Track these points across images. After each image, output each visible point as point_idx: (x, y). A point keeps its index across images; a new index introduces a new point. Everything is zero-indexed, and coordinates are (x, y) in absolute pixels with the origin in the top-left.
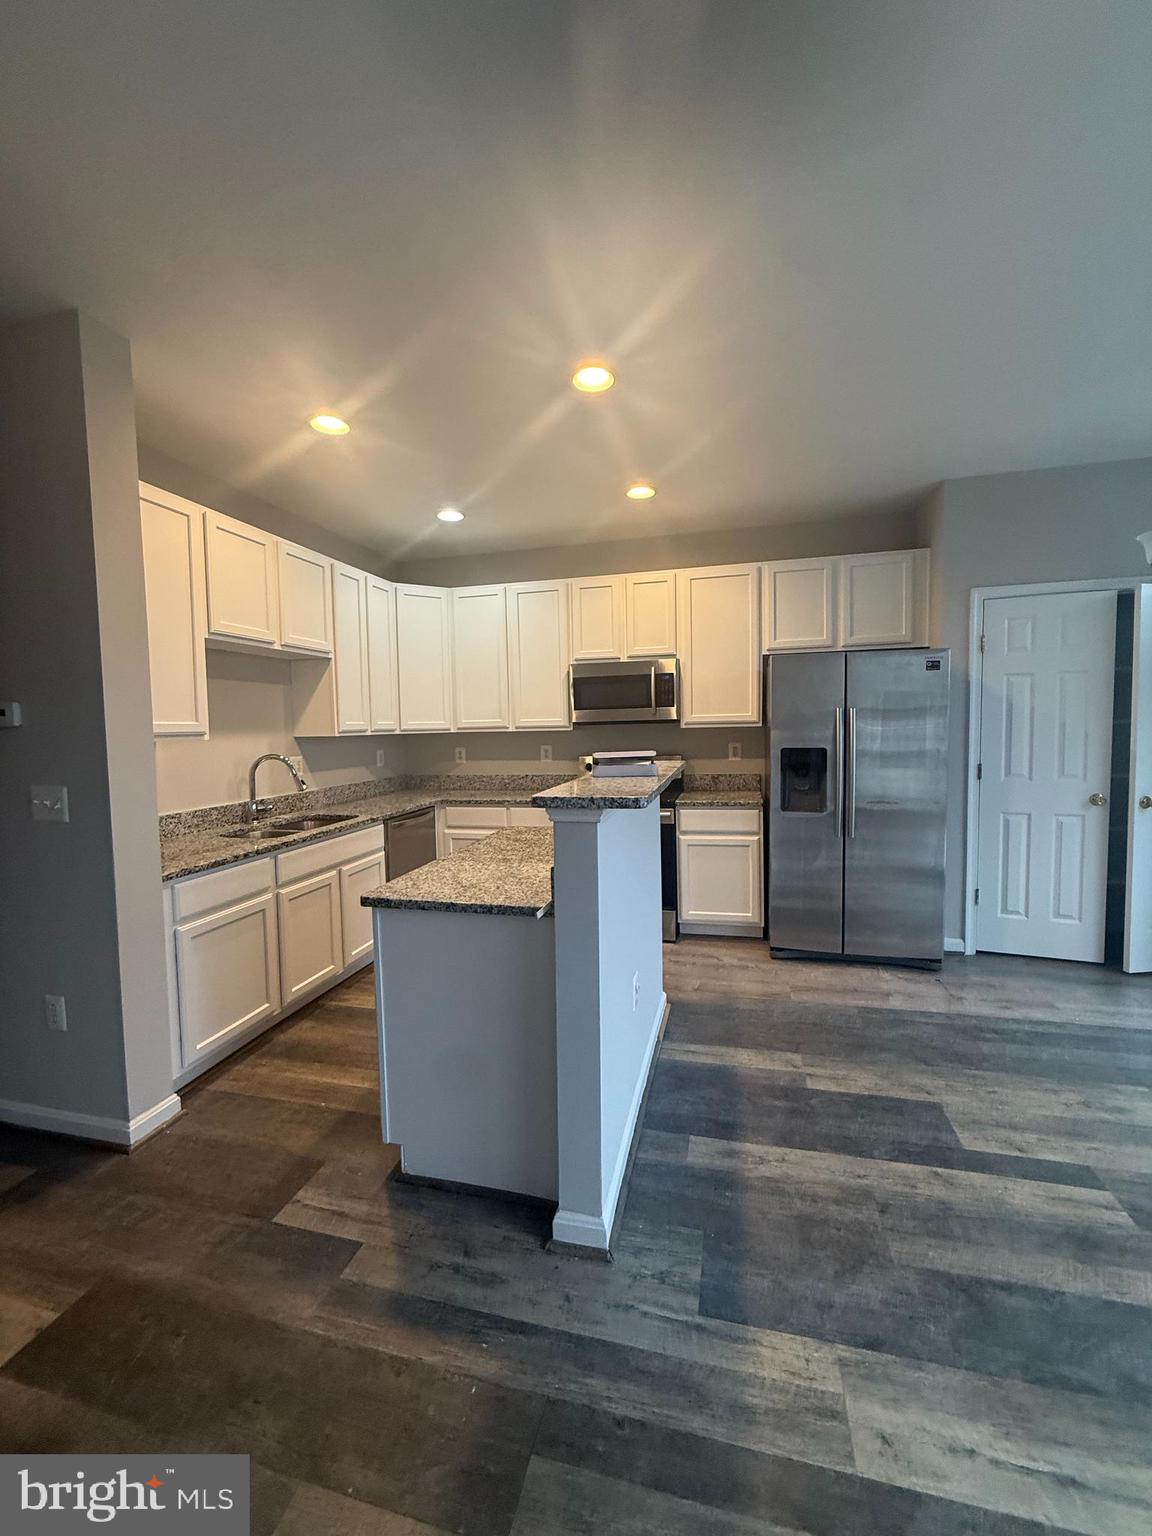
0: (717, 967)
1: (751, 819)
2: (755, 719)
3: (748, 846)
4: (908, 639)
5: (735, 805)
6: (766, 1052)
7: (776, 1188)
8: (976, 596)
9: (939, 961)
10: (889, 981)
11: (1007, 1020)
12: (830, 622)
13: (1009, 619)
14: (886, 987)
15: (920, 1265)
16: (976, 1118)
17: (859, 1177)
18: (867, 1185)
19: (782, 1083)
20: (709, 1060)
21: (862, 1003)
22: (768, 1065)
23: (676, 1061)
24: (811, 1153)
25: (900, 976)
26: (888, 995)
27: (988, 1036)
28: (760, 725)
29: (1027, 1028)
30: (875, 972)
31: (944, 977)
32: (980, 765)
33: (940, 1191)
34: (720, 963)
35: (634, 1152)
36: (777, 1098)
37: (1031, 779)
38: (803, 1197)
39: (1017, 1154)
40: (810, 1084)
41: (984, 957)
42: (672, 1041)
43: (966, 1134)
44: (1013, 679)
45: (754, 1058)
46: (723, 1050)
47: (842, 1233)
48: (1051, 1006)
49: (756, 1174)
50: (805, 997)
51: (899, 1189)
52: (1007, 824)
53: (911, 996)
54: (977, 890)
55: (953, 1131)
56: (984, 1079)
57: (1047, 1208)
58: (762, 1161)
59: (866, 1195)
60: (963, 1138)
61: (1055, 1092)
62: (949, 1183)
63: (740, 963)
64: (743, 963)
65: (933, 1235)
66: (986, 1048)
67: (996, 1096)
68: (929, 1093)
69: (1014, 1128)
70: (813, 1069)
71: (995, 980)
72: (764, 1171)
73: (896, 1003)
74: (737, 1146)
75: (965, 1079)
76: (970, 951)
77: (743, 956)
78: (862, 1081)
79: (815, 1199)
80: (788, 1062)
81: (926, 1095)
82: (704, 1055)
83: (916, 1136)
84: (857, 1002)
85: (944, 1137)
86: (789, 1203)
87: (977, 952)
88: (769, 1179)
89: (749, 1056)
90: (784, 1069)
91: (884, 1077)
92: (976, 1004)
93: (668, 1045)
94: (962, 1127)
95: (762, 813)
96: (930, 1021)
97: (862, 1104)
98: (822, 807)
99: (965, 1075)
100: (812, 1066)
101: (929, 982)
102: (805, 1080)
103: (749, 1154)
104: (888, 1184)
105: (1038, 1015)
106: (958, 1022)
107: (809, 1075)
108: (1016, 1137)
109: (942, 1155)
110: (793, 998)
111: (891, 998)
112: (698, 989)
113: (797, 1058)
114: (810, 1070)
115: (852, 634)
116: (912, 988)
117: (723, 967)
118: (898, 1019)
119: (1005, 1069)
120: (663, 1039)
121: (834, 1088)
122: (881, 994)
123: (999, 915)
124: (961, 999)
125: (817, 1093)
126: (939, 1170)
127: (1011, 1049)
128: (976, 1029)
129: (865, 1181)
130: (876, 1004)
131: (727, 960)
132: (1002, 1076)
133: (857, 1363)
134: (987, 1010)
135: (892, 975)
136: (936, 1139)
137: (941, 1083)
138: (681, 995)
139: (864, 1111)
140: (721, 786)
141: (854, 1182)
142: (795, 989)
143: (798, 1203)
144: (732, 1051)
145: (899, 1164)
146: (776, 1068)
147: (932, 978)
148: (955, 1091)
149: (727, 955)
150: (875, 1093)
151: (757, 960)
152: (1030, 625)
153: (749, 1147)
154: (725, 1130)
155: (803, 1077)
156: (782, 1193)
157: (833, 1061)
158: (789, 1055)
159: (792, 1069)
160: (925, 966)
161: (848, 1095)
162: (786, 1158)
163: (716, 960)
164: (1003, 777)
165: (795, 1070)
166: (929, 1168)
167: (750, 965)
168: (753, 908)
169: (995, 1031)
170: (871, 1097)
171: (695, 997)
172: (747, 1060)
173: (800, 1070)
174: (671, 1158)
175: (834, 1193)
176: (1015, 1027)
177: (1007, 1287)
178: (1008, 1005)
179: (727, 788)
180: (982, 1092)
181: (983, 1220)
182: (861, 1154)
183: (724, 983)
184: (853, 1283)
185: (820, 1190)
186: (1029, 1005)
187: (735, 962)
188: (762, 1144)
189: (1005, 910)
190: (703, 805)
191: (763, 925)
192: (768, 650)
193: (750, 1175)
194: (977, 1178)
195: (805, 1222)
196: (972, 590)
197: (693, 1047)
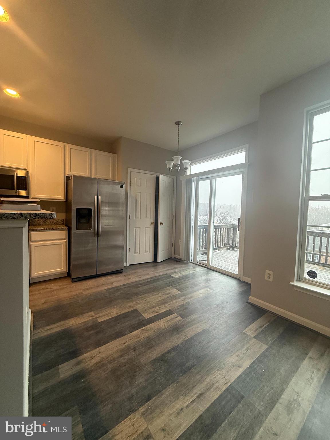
0: (51, 292)
1: (63, 234)
2: (63, 198)
3: (62, 244)
4: (112, 179)
5: (56, 229)
6: (80, 316)
7: (100, 365)
8: (129, 170)
9: (122, 270)
10: (111, 279)
11: (142, 280)
12: (89, 170)
13: (136, 178)
14: (111, 281)
15: (149, 361)
16: (145, 308)
17: (124, 343)
18: (128, 345)
19: (90, 325)
20: (58, 329)
21: (106, 288)
22: (83, 320)
23: (42, 337)
24: (108, 344)
25: (113, 276)
26: (112, 283)
27: (139, 286)
28: (65, 201)
29: (146, 281)
30: (106, 277)
31: (124, 274)
32: (130, 215)
33: (146, 335)
34: (52, 290)
35: (31, 392)
36: (91, 330)
37: (140, 219)
38: (110, 362)
39: (157, 314)
40: (100, 320)
41: (131, 266)
42: (39, 328)
43: (145, 314)
44: (137, 193)
45: (76, 320)
46: (62, 323)
47: (126, 366)
48: (148, 274)
49: (91, 365)
50: (88, 292)
51: (136, 340)
52: (136, 230)
53: (118, 281)
54: (129, 249)
55: (142, 315)
56: (143, 297)
57: (167, 324)
58: (92, 358)
59: (128, 348)
60: (145, 316)
61: (157, 294)
62: (147, 330)
63: (60, 287)
64: (62, 287)
65: (149, 349)
66: (140, 289)
67: (147, 301)
68: (132, 307)
69: (153, 307)
70: (99, 315)
71: (135, 271)
72: (94, 361)
73: (115, 285)
74: (80, 358)
75: (139, 299)
76: (128, 265)
77: (61, 284)
78: (114, 312)
79: (114, 360)
80: (90, 316)
81: (132, 308)
82: (56, 328)
83: (134, 322)
84: (104, 288)
85: (141, 318)
86: (107, 368)
87: (129, 265)
88: (97, 363)
89: (74, 320)
90: (89, 319)
91: (120, 307)
92: (134, 279)
93: (36, 331)
94: (144, 313)
95: (67, 232)
96: (126, 287)
97: (117, 319)
98: (90, 228)
99: (139, 298)
100: (98, 314)
101: (121, 276)
102: (97, 320)
103: (85, 358)
104: (133, 341)
105: (147, 277)
106: (132, 285)
107: (98, 317)
108: (154, 309)
109: (142, 323)
110: (84, 293)
111: (113, 284)
112: (45, 303)
113: (92, 313)
114: (97, 316)
115: (96, 175)
116: (118, 279)
117: (53, 291)
118: (117, 289)
119: (146, 293)
120: (33, 330)
121: (107, 318)
122: (111, 283)
123: (134, 254)
124: (130, 278)
125: (103, 322)
126: (143, 328)
127: (145, 287)
128: (137, 285)
129: (126, 344)
130: (110, 287)
131: (54, 288)
132: (147, 295)
133: (147, 410)
134: (136, 279)
135: (111, 277)
136: (139, 320)
137: (134, 303)
138: (37, 308)
139: (118, 321)
140: (47, 223)
141: (124, 346)
142: (84, 290)
143: (109, 365)
144: (67, 321)
145: (133, 333)
146: (86, 320)
147: (121, 275)
148: (139, 304)
149: (54, 286)
150: (119, 314)
151: (67, 285)
152: (140, 180)
153: (86, 355)
154: (74, 354)
155: (96, 318)
156: (103, 365)
157: (104, 309)
158: (89, 313)
159: (92, 318)
160: (118, 272)
161: (113, 318)
162: (100, 351)
163: (50, 289)
164: (135, 219)
165: (93, 318)
166: (141, 329)
167: (64, 287)
168: (64, 266)
169: (140, 284)
170: (119, 315)
171: (45, 306)
172: (74, 322)
173: (95, 317)
174: (52, 382)
175: (119, 354)
176: (144, 281)
177: (169, 352)
178: (141, 276)
179: (50, 224)
180: (143, 301)
181: (157, 336)
182: (122, 336)
183: (56, 297)
184: (136, 382)
185: (115, 356)
186: (144, 275)
187: (58, 287)
188: (90, 351)
189: (135, 253)
190: (42, 230)
191: (67, 272)
192: (68, 175)
193: (89, 366)
194: (152, 325)
195: (114, 371)
196: (128, 168)
197: (49, 327)
